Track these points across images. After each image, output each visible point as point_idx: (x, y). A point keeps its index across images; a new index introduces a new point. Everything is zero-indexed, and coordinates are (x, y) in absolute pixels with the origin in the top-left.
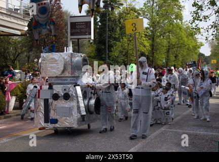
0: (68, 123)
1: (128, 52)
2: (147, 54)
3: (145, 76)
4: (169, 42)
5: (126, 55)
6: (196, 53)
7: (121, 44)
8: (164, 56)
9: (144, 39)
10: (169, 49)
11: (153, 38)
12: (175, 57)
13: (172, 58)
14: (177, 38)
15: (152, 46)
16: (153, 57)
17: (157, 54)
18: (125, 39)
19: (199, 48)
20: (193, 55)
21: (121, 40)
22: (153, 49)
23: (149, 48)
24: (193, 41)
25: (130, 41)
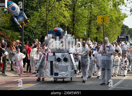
0: (65, 75)
1: (46, 23)
2: (67, 25)
3: (108, 49)
4: (91, 13)
5: (45, 26)
6: (119, 25)
7: (39, 14)
8: (85, 28)
9: (64, 9)
10: (91, 20)
11: (74, 9)
12: (97, 29)
13: (94, 30)
14: (99, 9)
15: (73, 16)
16: (73, 29)
17: (77, 25)
18: (44, 9)
19: (123, 19)
20: (116, 27)
21: (39, 10)
22: (73, 20)
23: (69, 19)
24: (116, 12)
25: (49, 11)
